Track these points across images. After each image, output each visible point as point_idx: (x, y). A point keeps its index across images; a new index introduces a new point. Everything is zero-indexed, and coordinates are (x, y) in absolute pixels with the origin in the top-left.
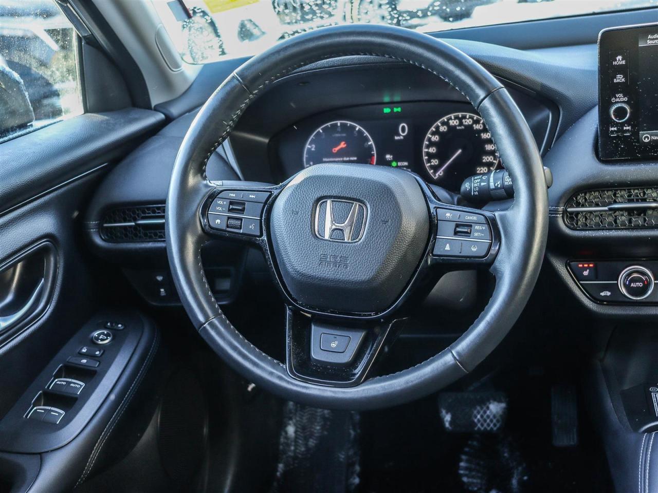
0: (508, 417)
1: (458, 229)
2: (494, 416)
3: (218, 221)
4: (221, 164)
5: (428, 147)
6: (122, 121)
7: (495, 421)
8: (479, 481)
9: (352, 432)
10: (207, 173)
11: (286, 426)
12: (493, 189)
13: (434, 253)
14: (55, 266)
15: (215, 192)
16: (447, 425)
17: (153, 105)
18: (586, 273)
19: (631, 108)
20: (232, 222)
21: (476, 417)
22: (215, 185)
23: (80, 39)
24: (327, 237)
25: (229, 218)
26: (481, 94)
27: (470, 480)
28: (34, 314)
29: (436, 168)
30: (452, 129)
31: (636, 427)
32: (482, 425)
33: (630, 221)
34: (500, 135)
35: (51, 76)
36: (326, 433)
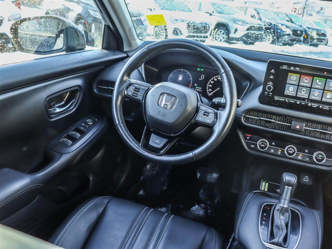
0: (219, 179)
1: (205, 113)
2: (214, 178)
3: (130, 93)
4: (140, 75)
5: (209, 84)
6: (112, 54)
7: (214, 179)
8: (205, 197)
9: (167, 172)
10: (131, 77)
11: (147, 165)
12: (222, 103)
13: (196, 119)
14: (79, 96)
15: (131, 83)
16: (198, 177)
17: (124, 51)
18: (248, 138)
19: (273, 87)
20: (134, 94)
21: (208, 177)
22: (132, 81)
23: (105, 25)
24: (162, 106)
25: (134, 93)
26: (223, 71)
27: (202, 197)
28: (69, 109)
29: (210, 92)
30: (218, 80)
31: (250, 191)
32: (209, 180)
33: (261, 123)
34: (225, 86)
35: (93, 35)
36: (159, 170)
